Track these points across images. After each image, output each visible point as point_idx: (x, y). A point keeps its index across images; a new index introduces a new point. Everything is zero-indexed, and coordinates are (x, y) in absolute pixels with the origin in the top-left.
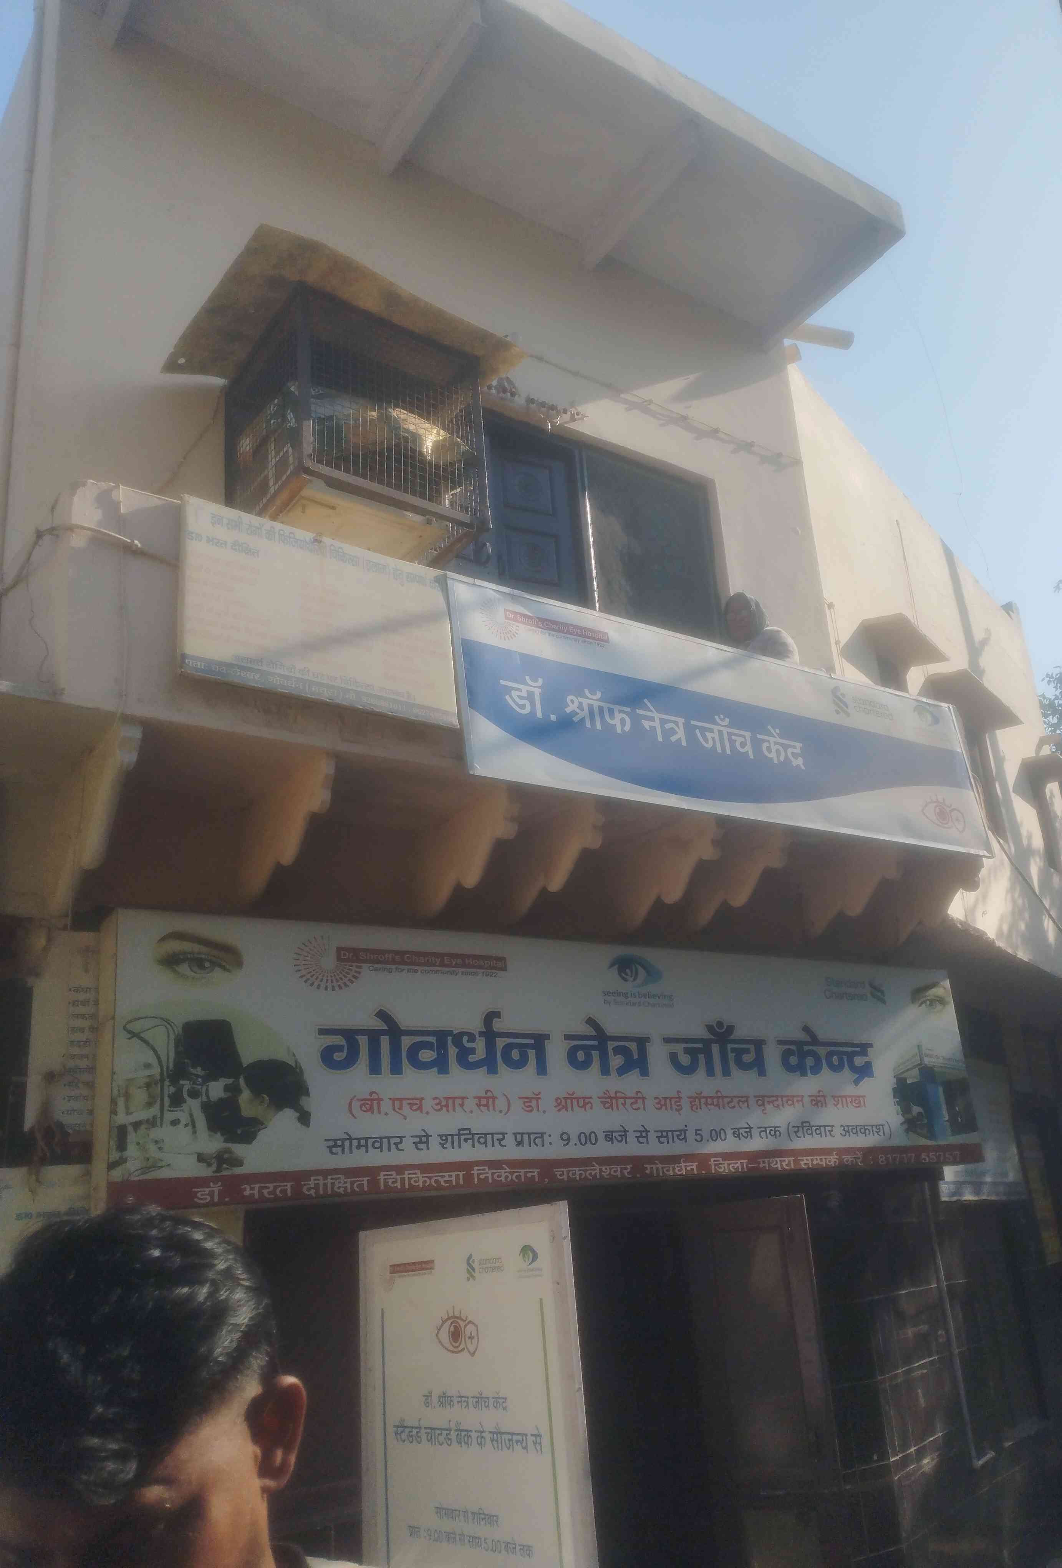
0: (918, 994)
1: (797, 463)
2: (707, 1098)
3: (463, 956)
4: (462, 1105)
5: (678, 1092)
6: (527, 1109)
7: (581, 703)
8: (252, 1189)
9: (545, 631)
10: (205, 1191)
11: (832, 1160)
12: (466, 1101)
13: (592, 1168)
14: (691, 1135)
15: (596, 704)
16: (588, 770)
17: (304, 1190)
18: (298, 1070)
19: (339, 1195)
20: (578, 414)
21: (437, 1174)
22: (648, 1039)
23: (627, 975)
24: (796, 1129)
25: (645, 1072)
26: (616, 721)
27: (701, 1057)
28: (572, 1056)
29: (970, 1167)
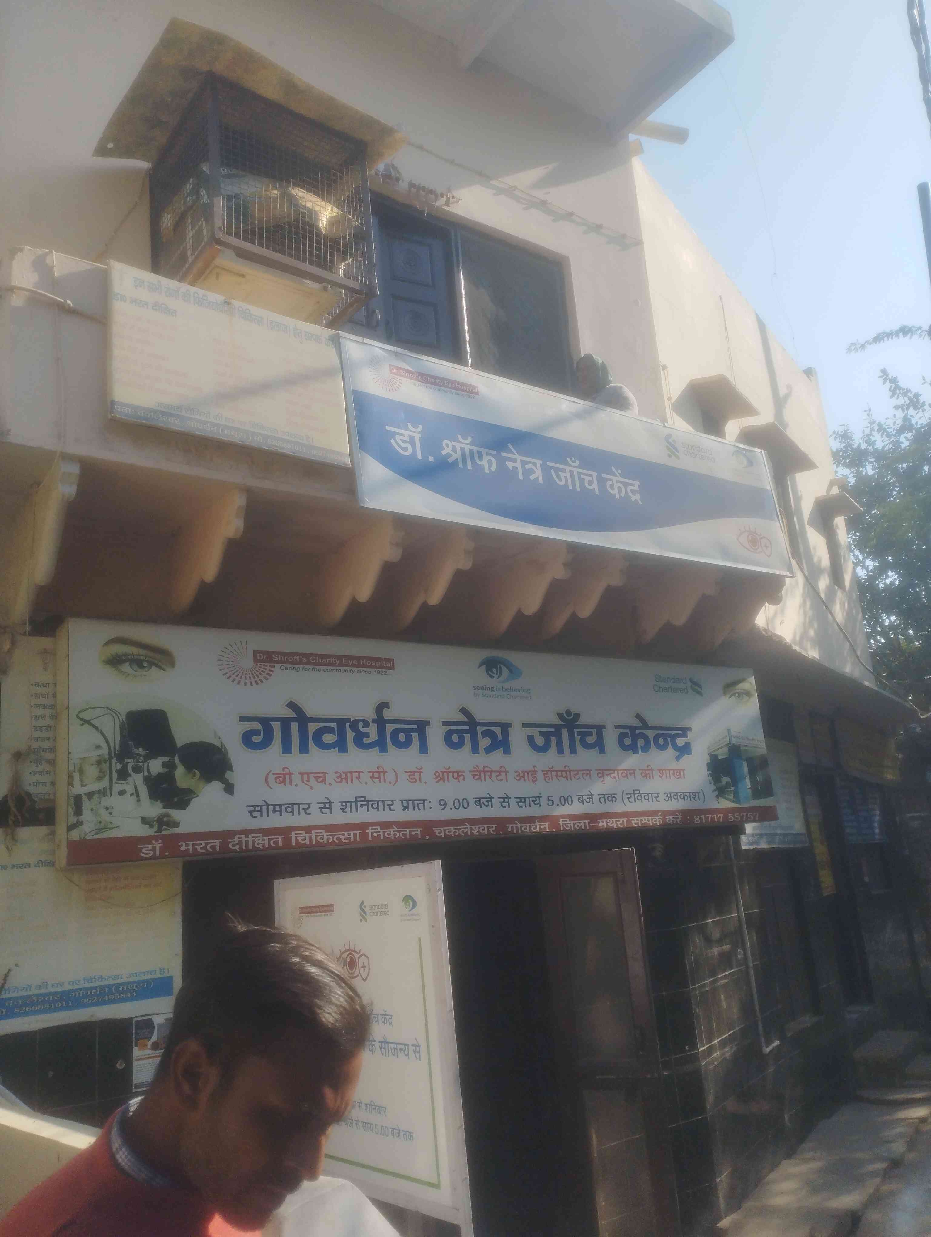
0: (729, 687)
1: (639, 243)
2: (557, 771)
3: (358, 658)
4: (358, 778)
5: (535, 766)
6: (411, 781)
7: (454, 447)
8: (187, 845)
9: (424, 384)
10: (148, 847)
11: (657, 821)
12: (361, 774)
13: (464, 827)
14: (544, 801)
15: (467, 448)
16: (461, 504)
17: (230, 846)
18: (223, 750)
19: (258, 849)
20: (453, 197)
21: (339, 833)
22: (509, 725)
23: (493, 673)
24: (629, 796)
25: (507, 751)
26: (484, 463)
27: (553, 739)
28: (448, 739)
29: (766, 823)
